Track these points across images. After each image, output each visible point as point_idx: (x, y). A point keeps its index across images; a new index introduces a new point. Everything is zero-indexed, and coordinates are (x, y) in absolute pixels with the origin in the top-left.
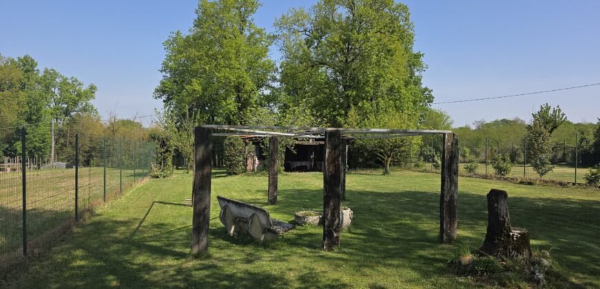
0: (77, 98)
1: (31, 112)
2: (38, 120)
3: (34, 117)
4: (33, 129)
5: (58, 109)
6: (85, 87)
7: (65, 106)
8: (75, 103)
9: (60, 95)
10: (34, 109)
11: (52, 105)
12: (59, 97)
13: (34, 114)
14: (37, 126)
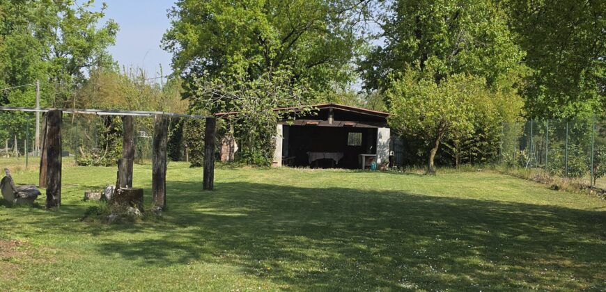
0: (87, 45)
1: (14, 67)
2: (25, 80)
3: (19, 77)
4: (16, 96)
5: (59, 63)
6: (100, 26)
7: (70, 56)
8: (85, 53)
9: (64, 39)
10: (19, 64)
11: (52, 56)
12: (62, 42)
13: (19, 72)
14: (23, 90)
